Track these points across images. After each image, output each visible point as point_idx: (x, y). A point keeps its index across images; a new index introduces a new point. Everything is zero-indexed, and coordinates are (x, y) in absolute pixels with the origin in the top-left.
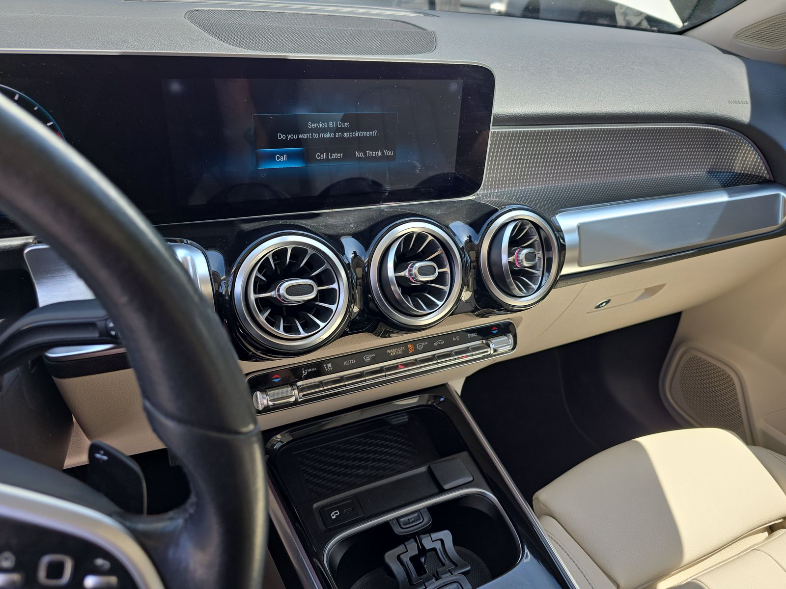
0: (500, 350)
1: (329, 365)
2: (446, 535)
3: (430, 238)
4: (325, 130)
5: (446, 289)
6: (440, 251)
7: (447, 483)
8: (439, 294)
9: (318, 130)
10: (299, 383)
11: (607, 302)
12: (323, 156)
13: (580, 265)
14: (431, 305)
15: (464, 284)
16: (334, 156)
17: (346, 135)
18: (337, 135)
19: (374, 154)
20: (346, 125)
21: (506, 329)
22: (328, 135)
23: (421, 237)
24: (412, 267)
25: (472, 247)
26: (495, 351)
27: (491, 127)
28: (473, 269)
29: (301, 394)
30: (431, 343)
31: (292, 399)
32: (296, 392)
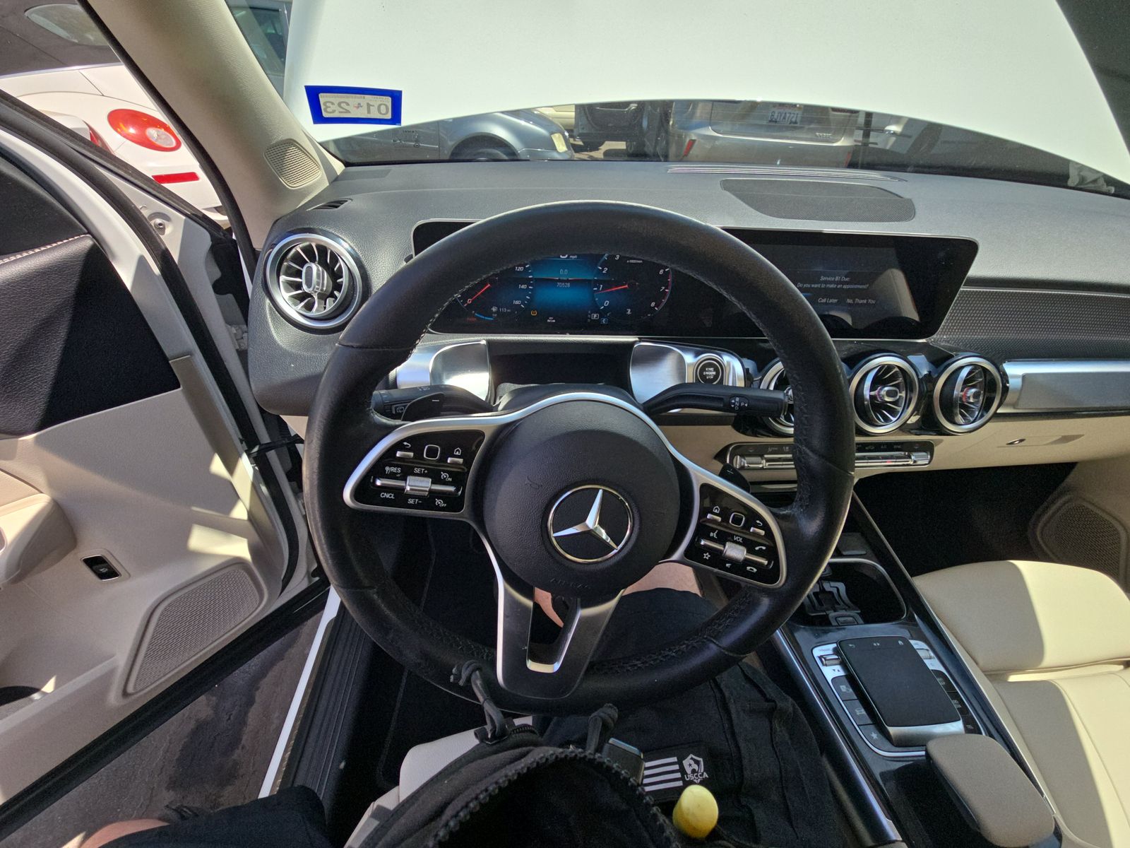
0: (919, 463)
1: (787, 448)
2: (842, 586)
3: (896, 369)
4: (831, 282)
5: (900, 409)
6: (900, 380)
7: (844, 550)
8: (893, 412)
9: (826, 282)
10: (766, 456)
11: (1021, 441)
12: (824, 301)
13: (1014, 408)
14: (887, 420)
15: (916, 409)
16: (831, 301)
17: (845, 287)
18: (839, 286)
19: (861, 302)
20: (847, 279)
21: (928, 448)
22: (832, 286)
23: (890, 367)
24: (881, 389)
25: (930, 380)
26: (915, 462)
27: (962, 286)
28: (926, 397)
29: (767, 464)
30: (878, 447)
31: (761, 466)
32: (764, 461)
